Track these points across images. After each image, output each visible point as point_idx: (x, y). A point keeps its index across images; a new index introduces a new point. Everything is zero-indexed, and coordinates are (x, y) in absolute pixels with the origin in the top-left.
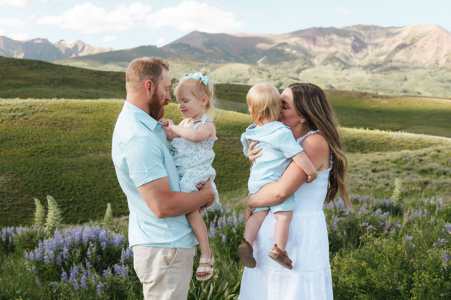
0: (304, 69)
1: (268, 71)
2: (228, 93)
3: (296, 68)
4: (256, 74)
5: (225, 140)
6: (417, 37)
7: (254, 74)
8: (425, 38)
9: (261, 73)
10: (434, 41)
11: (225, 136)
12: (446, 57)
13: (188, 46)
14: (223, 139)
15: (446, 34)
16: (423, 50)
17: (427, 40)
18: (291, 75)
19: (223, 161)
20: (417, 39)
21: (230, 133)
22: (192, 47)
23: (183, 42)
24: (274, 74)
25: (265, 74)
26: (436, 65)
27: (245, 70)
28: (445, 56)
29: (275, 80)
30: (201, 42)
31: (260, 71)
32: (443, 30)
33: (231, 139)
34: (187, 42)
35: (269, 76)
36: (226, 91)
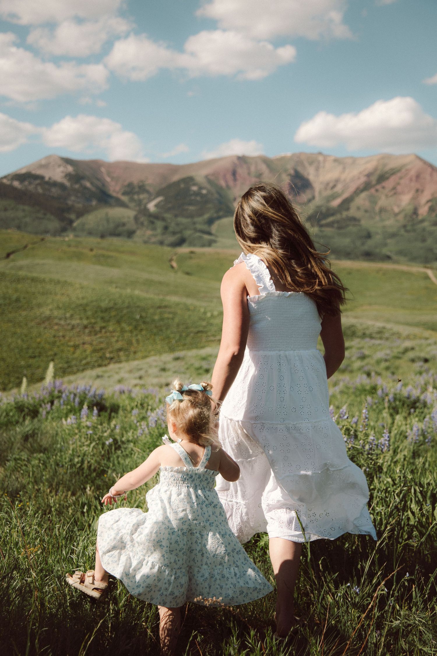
0: (219, 218)
1: (164, 219)
2: (94, 253)
3: (206, 216)
4: (146, 223)
5: (60, 324)
6: (386, 173)
7: (142, 224)
8: (399, 175)
9: (153, 223)
10: (411, 180)
11: (60, 319)
12: (430, 204)
13: (42, 178)
14: (57, 324)
15: (429, 170)
16: (395, 194)
17: (401, 178)
18: (199, 227)
19: (51, 355)
20: (387, 175)
21: (68, 315)
22: (47, 179)
23: (33, 172)
24: (173, 225)
25: (160, 224)
26: (415, 216)
27: (129, 217)
28: (428, 202)
29: (174, 233)
30: (63, 172)
31: (152, 219)
32: (425, 163)
33: (69, 324)
34: (39, 172)
35: (166, 228)
36: (91, 250)
